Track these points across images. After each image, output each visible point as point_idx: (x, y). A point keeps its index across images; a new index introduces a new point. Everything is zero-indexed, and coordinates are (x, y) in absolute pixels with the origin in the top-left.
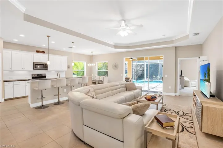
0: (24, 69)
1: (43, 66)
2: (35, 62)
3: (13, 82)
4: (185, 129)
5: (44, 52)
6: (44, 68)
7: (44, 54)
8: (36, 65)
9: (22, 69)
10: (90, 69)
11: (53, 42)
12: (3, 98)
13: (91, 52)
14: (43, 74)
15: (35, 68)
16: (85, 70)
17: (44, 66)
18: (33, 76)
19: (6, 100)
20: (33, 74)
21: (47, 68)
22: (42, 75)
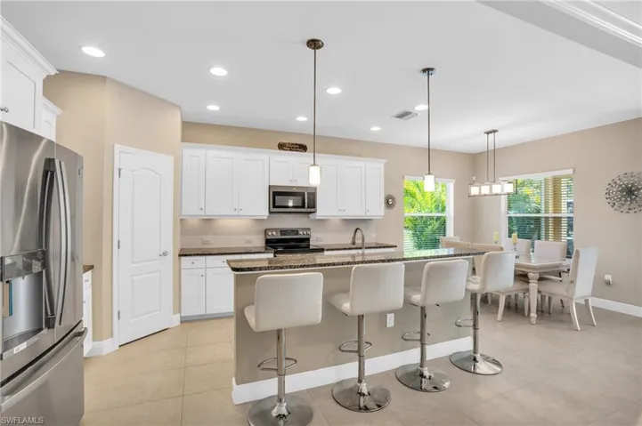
0: (241, 213)
1: (300, 198)
2: (273, 186)
3: (203, 258)
5: (303, 148)
6: (303, 207)
7: (303, 153)
8: (277, 197)
9: (236, 213)
10: (472, 210)
11: (334, 91)
12: (174, 313)
13: (488, 133)
14: (303, 229)
15: (274, 206)
16: (450, 214)
17: (305, 201)
18: (269, 238)
19: (184, 321)
20: (270, 229)
21: (314, 207)
22: (296, 232)
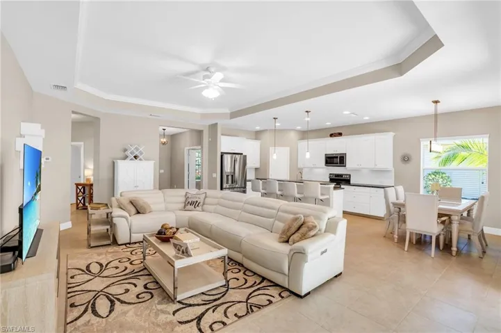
4: (85, 270)
5: (340, 134)
7: (341, 137)
14: (345, 175)
15: (327, 163)
17: (338, 161)
18: (331, 178)
20: (331, 174)
21: (343, 163)
22: (341, 175)
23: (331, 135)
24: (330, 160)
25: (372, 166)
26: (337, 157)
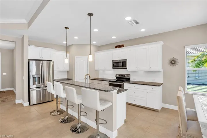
5: (123, 46)
9: (105, 69)
14: (127, 75)
15: (113, 67)
17: (122, 65)
21: (125, 66)
23: (117, 47)
24: (117, 64)
25: (147, 68)
26: (121, 62)
